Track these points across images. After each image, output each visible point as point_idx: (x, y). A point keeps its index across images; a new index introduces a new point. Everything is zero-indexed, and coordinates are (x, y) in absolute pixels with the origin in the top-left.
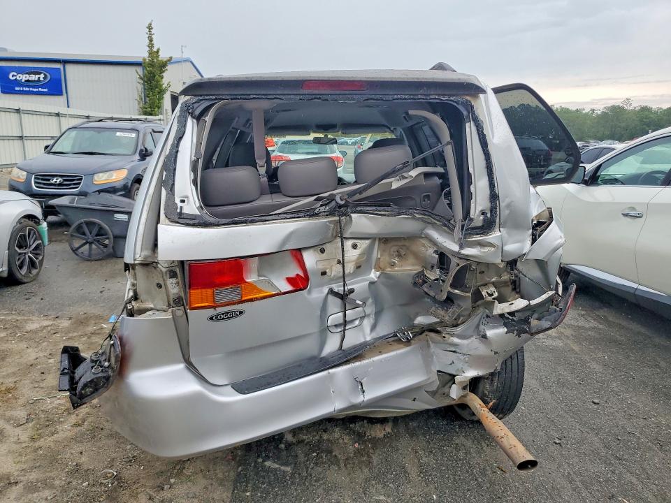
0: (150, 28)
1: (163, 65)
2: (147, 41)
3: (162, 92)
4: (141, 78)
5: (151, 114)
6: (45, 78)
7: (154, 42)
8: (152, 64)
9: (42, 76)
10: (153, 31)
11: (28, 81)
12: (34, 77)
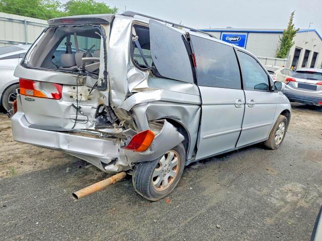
0: (293, 14)
1: (294, 33)
2: (289, 21)
3: (289, 47)
4: (281, 40)
5: (281, 58)
6: (239, 39)
7: (293, 21)
8: (288, 33)
9: (238, 38)
10: (294, 16)
11: (232, 40)
12: (235, 39)
